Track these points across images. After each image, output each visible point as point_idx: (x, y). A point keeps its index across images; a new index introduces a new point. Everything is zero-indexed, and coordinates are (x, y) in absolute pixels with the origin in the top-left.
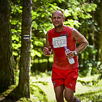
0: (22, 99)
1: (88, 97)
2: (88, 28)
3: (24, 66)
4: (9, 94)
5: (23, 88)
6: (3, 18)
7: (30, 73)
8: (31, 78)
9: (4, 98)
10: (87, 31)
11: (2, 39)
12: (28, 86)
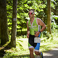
0: (12, 48)
1: (43, 48)
2: (41, 16)
3: (13, 33)
4: (6, 46)
5: (13, 43)
6: (4, 10)
7: (16, 36)
8: (16, 38)
9: (4, 48)
10: (40, 17)
11: (3, 20)
12: (15, 42)
